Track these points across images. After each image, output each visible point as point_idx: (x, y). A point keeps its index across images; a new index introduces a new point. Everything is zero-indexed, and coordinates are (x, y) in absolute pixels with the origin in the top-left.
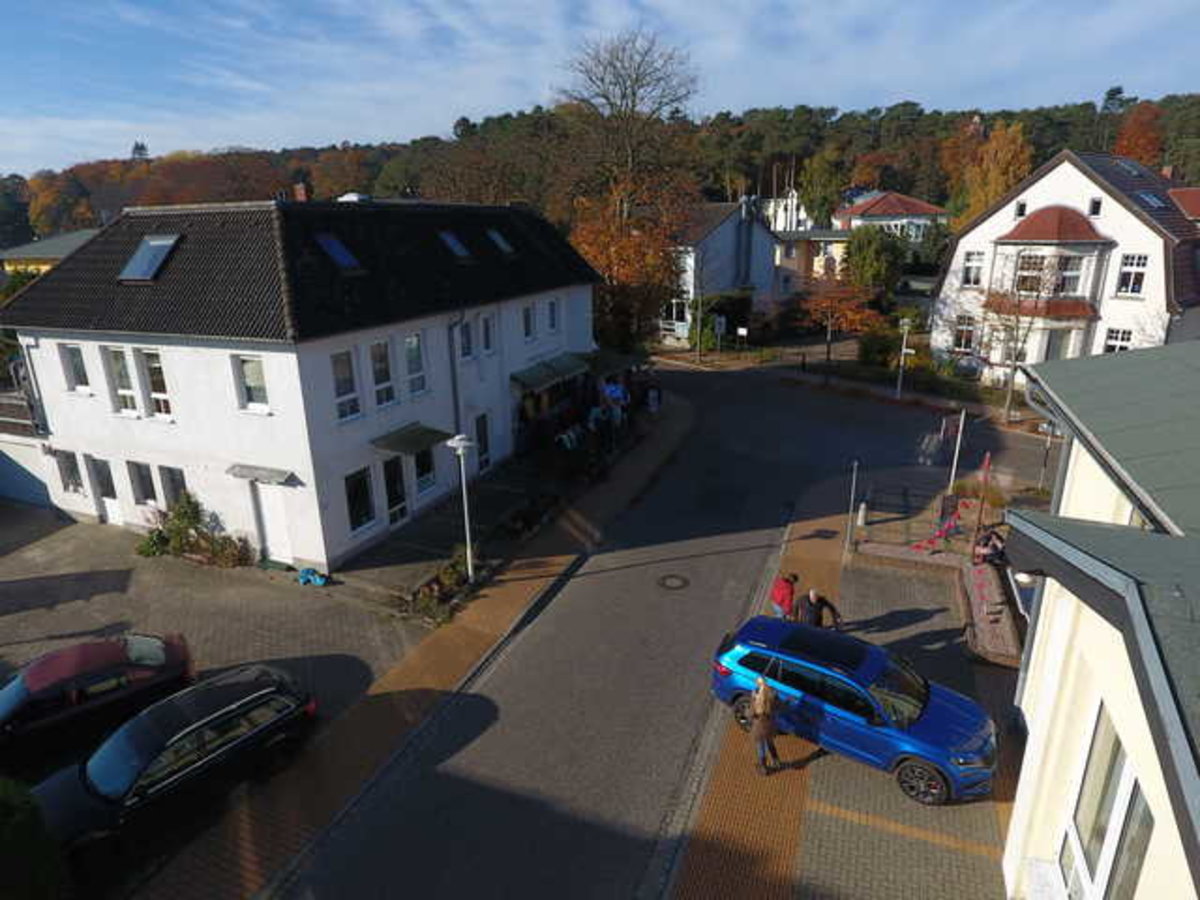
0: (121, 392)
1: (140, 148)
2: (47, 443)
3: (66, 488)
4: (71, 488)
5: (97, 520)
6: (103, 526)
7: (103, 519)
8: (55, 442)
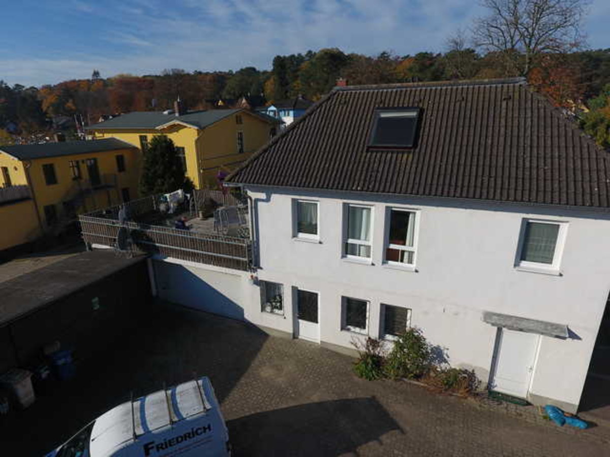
0: (350, 241)
1: (96, 74)
2: (255, 275)
3: (263, 309)
4: (268, 309)
5: (292, 337)
6: (295, 340)
7: (295, 335)
8: (262, 275)
